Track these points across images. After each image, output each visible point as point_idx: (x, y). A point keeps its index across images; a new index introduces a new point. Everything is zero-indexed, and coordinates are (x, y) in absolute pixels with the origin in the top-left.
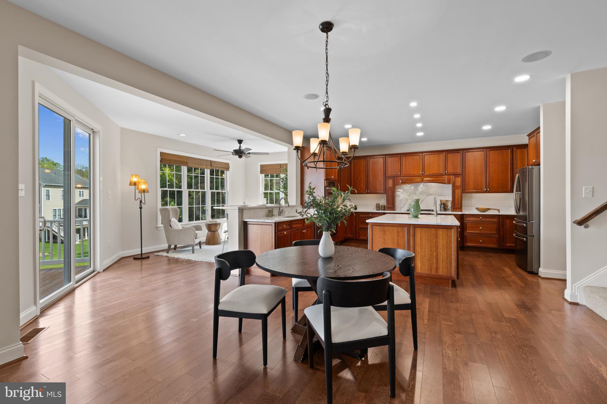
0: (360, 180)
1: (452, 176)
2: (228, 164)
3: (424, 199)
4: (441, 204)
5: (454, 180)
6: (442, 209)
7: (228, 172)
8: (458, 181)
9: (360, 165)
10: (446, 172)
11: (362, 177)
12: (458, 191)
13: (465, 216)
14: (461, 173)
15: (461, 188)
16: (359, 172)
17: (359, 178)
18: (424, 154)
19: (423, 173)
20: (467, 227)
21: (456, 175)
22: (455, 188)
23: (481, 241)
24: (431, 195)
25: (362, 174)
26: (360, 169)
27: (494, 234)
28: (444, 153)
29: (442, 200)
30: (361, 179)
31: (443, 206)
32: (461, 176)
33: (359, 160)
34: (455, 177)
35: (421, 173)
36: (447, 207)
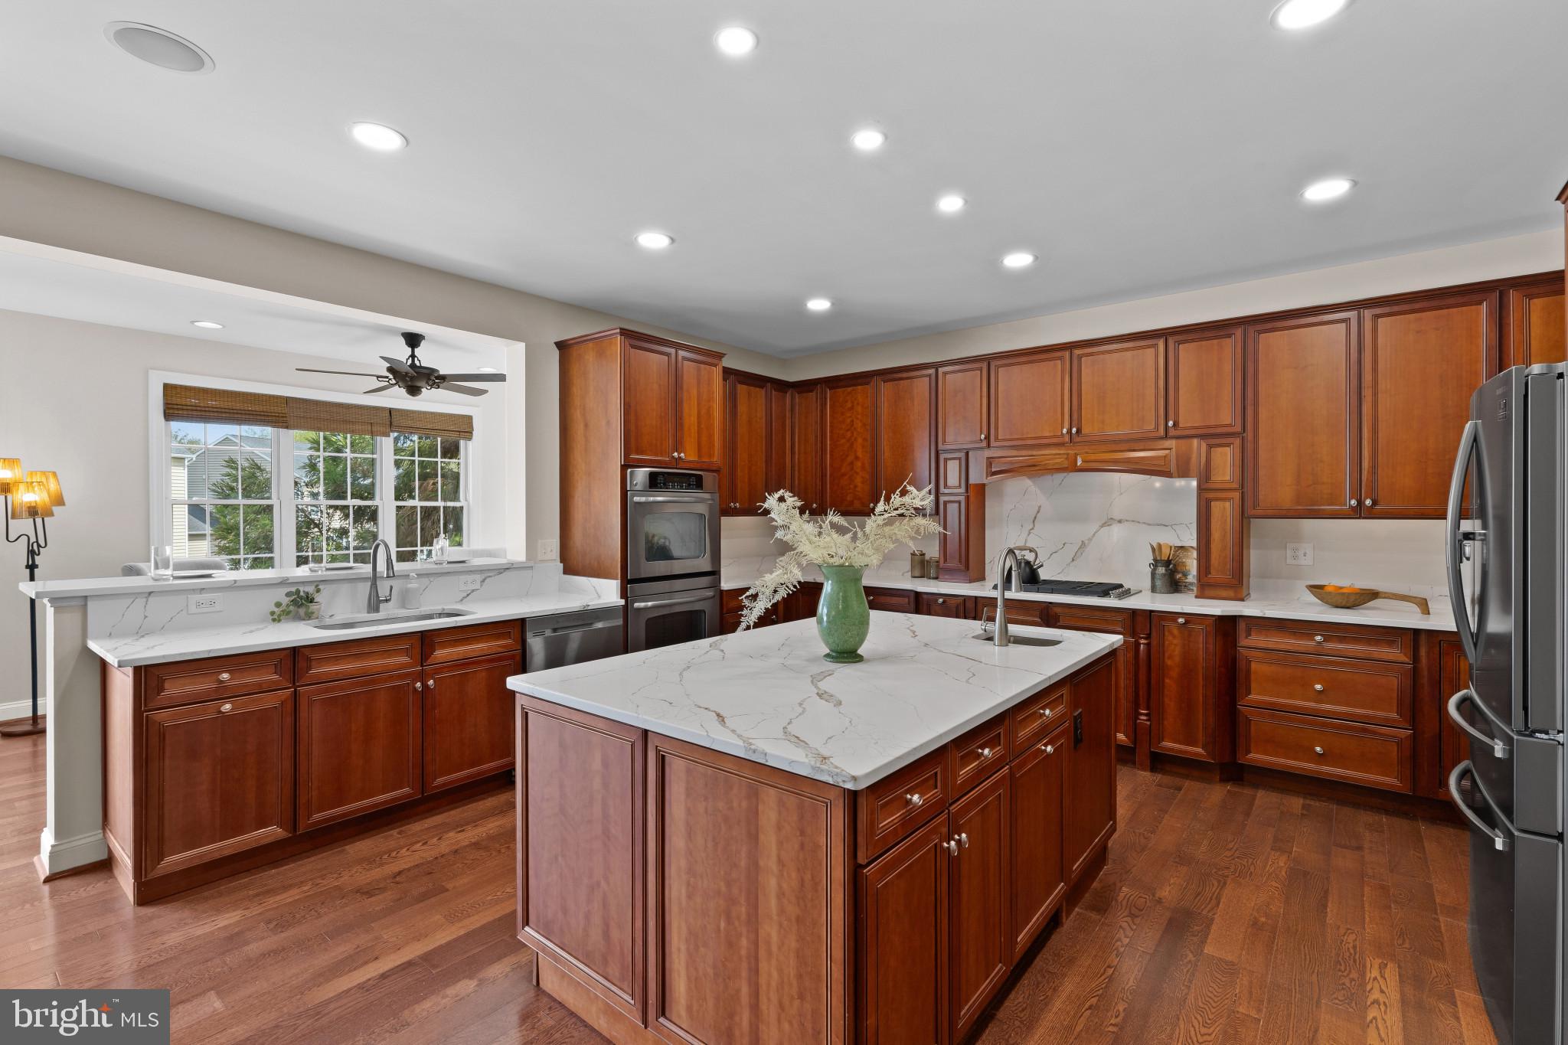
0: (852, 463)
1: (1195, 442)
2: (469, 418)
3: (1090, 540)
4: (1155, 560)
5: (1203, 459)
6: (1158, 583)
7: (470, 443)
8: (1225, 462)
9: (852, 408)
10: (1171, 423)
11: (860, 454)
12: (1224, 511)
13: (1242, 626)
14: (1238, 428)
15: (1237, 495)
16: (849, 434)
17: (850, 458)
18: (1077, 352)
19: (1074, 430)
20: (1253, 677)
21: (1213, 437)
22: (1211, 495)
23: (1318, 749)
24: (1120, 521)
25: (860, 440)
26: (853, 421)
27: (1387, 723)
28: (1161, 344)
29: (1160, 546)
30: (857, 458)
31: (1161, 570)
32: (1237, 442)
33: (850, 389)
34: (1210, 447)
35: (1065, 431)
36: (1185, 575)
